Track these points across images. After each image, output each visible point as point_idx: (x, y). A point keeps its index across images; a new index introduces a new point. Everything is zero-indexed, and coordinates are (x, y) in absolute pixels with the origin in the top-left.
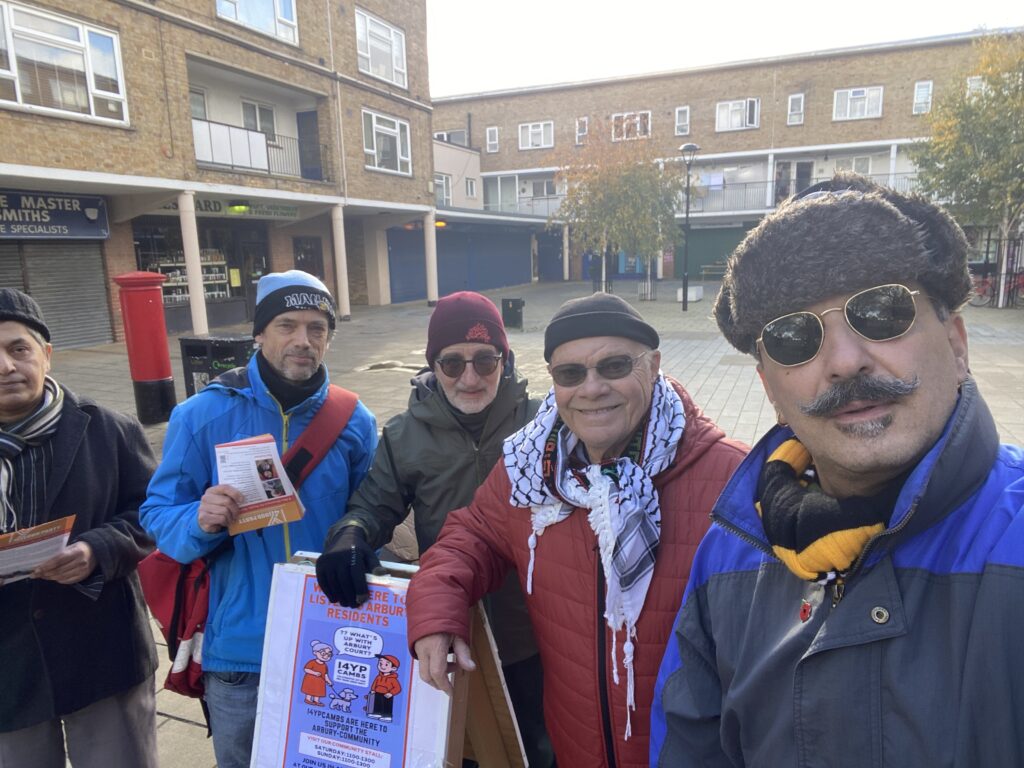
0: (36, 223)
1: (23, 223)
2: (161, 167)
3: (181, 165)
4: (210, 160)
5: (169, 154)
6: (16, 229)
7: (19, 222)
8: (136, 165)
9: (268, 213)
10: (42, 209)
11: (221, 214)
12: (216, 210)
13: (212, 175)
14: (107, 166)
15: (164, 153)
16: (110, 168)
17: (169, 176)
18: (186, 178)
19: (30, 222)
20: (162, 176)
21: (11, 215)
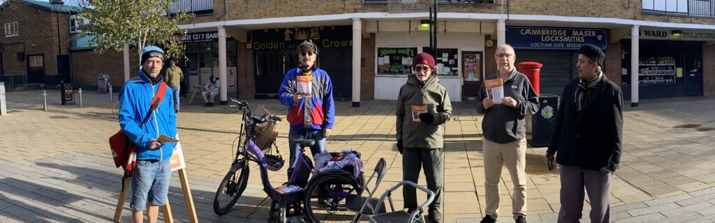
0: (578, 43)
1: (572, 42)
2: (621, 13)
3: (633, 12)
4: (652, 9)
5: (627, 6)
6: (568, 46)
7: (570, 42)
8: (606, 12)
9: (696, 37)
10: (581, 36)
11: (667, 38)
12: (663, 36)
13: (650, 17)
14: (592, 14)
15: (624, 6)
16: (593, 15)
17: (625, 17)
18: (635, 18)
19: (575, 42)
20: (620, 18)
21: (567, 39)
